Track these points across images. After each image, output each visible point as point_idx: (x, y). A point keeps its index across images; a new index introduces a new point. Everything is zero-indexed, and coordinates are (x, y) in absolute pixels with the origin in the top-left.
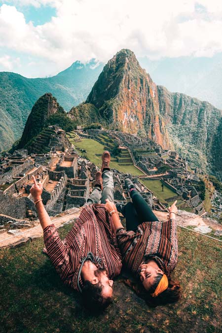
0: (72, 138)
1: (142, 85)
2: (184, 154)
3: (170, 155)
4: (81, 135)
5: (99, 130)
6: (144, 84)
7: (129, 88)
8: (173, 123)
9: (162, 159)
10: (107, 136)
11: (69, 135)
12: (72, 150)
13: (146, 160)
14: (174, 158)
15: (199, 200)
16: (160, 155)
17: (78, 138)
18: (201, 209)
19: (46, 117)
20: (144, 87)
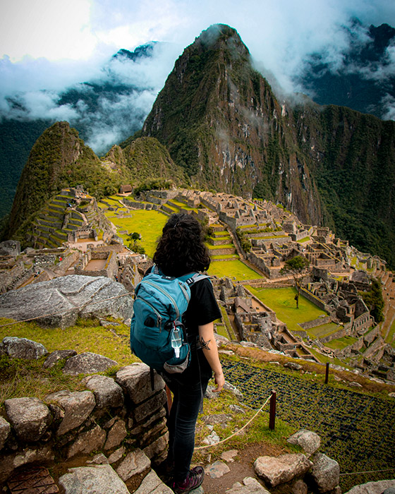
0: (112, 210)
1: (258, 94)
2: (355, 230)
3: (315, 234)
4: (131, 204)
5: (167, 191)
6: (262, 90)
7: (229, 100)
8: (328, 168)
9: (298, 245)
10: (184, 203)
11: (106, 203)
12: (111, 235)
13: (264, 248)
14: (324, 241)
15: (371, 321)
16: (294, 237)
17: (125, 210)
18: (376, 338)
19: (57, 171)
20: (262, 98)
